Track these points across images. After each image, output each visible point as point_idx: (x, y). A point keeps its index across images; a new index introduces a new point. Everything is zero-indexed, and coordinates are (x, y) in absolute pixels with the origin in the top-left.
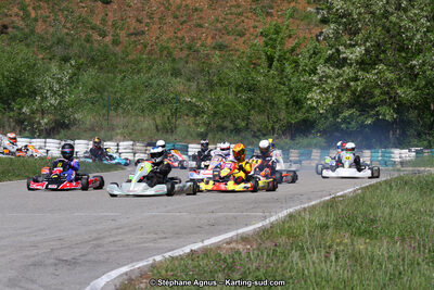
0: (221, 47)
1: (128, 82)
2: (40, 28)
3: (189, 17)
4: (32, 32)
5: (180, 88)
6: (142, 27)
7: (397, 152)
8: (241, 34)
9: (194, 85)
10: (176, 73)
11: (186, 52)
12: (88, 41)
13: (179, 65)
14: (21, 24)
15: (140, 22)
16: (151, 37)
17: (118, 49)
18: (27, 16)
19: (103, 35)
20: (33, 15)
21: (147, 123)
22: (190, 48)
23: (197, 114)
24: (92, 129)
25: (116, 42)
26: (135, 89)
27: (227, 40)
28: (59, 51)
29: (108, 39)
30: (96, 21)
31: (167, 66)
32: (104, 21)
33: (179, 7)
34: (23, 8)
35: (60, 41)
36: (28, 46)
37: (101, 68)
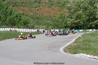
0: (54, 16)
2: (29, 14)
6: (43, 14)
7: (80, 30)
8: (57, 14)
9: (51, 21)
11: (49, 17)
12: (36, 16)
13: (49, 19)
14: (26, 14)
15: (43, 13)
16: (44, 15)
17: (40, 17)
18: (27, 12)
20: (28, 12)
23: (51, 25)
24: (37, 28)
25: (39, 16)
26: (42, 22)
27: (55, 15)
28: (32, 17)
29: (38, 15)
30: (37, 13)
31: (47, 19)
32: (38, 13)
33: (48, 11)
35: (32, 16)
36: (27, 16)
37: (38, 19)
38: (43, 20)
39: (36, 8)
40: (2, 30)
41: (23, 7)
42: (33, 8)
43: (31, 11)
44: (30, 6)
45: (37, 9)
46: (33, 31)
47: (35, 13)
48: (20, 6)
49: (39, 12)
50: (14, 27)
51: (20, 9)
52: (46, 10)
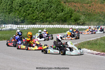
1: (93, 17)
2: (81, 10)
3: (102, 8)
4: (80, 11)
5: (100, 18)
6: (95, 10)
9: (103, 18)
10: (100, 16)
12: (87, 12)
13: (101, 15)
14: (78, 10)
17: (92, 13)
19: (90, 11)
20: (80, 8)
21: (96, 23)
22: (102, 12)
23: (103, 22)
24: (88, 24)
26: (94, 18)
28: (83, 13)
29: (90, 12)
30: (89, 9)
33: (100, 7)
34: (78, 8)
35: (83, 12)
36: (79, 13)
37: (89, 16)
38: (95, 17)
39: (88, 3)
40: (51, 27)
41: (74, 4)
42: (85, 4)
43: (82, 7)
44: (82, 2)
45: (89, 5)
46: (82, 28)
47: (87, 9)
48: (72, 2)
49: (91, 8)
50: (65, 24)
51: (72, 5)
52: (99, 6)
